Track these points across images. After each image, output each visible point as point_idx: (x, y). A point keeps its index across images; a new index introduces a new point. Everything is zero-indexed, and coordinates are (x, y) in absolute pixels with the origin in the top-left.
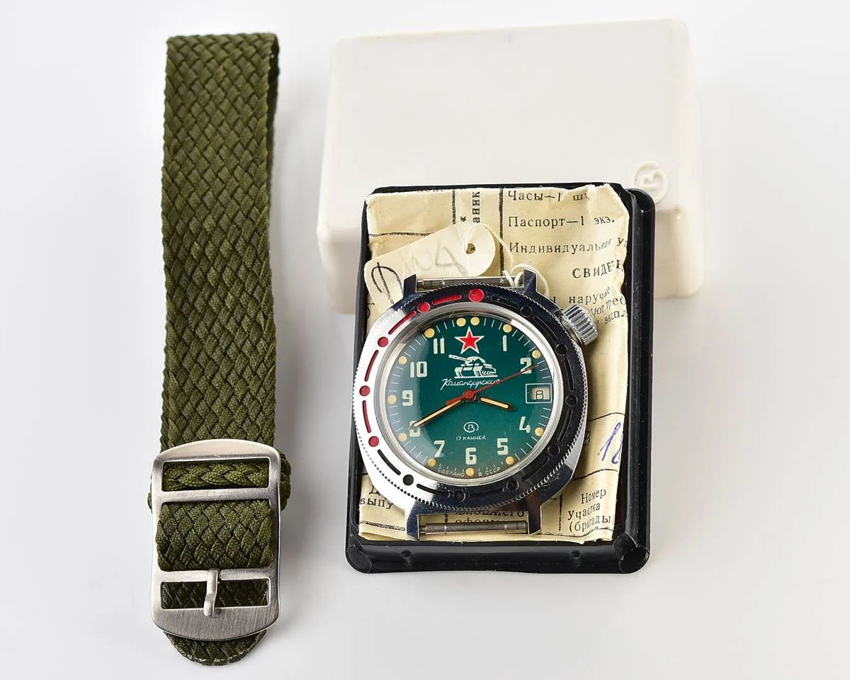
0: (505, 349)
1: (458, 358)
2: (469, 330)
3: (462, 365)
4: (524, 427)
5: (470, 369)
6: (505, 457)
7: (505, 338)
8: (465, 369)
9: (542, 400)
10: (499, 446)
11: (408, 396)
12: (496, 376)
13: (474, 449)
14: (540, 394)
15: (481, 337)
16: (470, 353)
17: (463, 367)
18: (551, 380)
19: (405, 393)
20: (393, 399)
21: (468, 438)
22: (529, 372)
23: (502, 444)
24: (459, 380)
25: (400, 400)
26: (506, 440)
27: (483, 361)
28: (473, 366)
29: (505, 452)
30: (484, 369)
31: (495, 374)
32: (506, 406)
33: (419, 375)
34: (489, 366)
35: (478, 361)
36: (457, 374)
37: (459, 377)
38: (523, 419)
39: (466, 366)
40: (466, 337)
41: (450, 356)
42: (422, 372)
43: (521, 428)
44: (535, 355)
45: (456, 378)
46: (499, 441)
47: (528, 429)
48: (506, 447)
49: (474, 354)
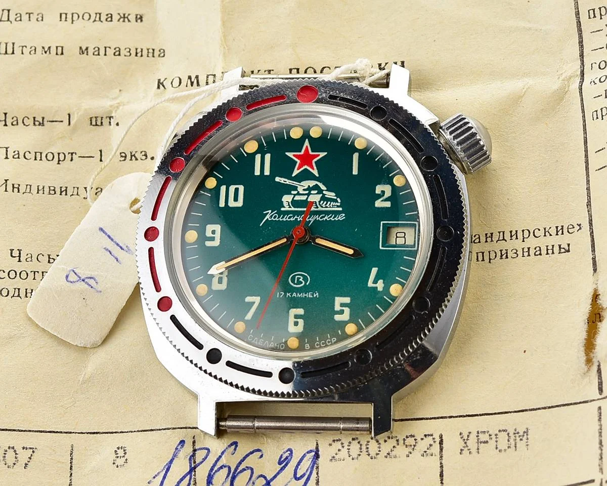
0: (355, 172)
1: (288, 182)
2: (307, 143)
3: (293, 192)
4: (375, 282)
5: (304, 198)
6: (345, 323)
7: (356, 156)
8: (297, 198)
9: (404, 246)
10: (337, 308)
11: (214, 232)
12: (340, 209)
13: (301, 311)
14: (402, 237)
15: (322, 154)
16: (306, 176)
17: (295, 195)
18: (416, 218)
19: (210, 228)
20: (192, 236)
21: (294, 295)
22: (388, 204)
23: (342, 305)
24: (287, 213)
25: (203, 237)
26: (347, 300)
27: (323, 187)
28: (308, 195)
29: (346, 316)
30: (323, 198)
31: (338, 206)
32: (351, 252)
33: (232, 204)
34: (331, 195)
35: (316, 187)
36: (285, 204)
37: (287, 208)
38: (374, 271)
39: (298, 194)
40: (302, 153)
41: (277, 179)
42: (236, 199)
43: (370, 284)
44: (398, 181)
45: (282, 209)
46: (339, 300)
47: (380, 285)
48: (347, 310)
49: (310, 176)
